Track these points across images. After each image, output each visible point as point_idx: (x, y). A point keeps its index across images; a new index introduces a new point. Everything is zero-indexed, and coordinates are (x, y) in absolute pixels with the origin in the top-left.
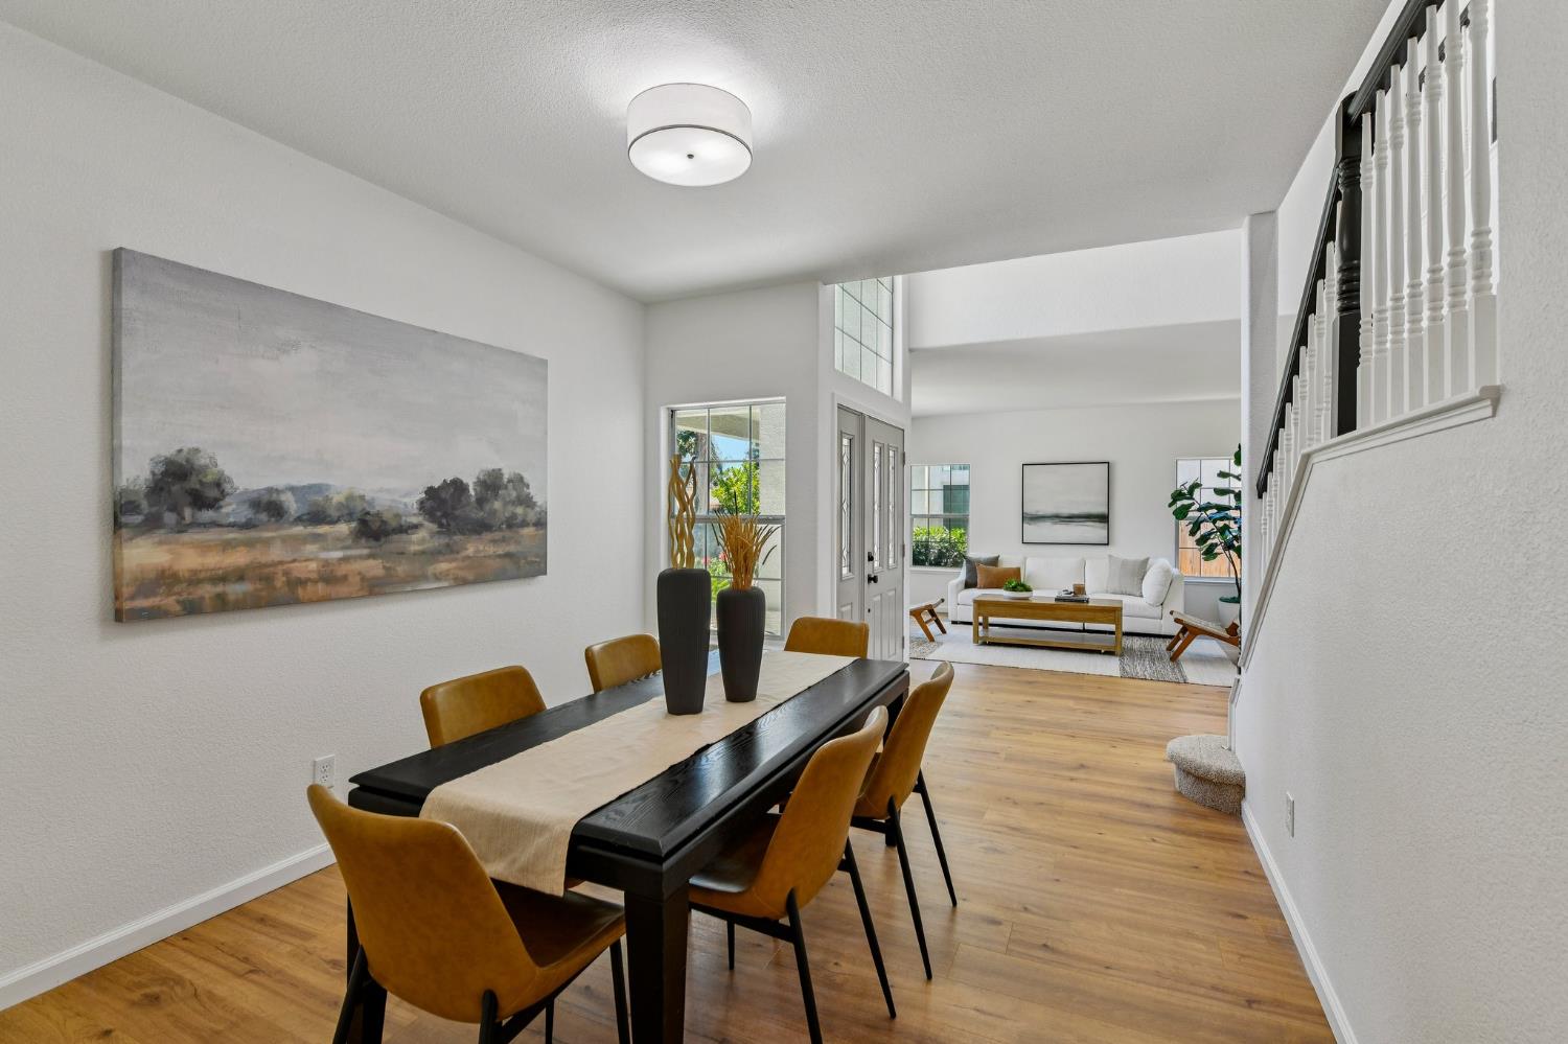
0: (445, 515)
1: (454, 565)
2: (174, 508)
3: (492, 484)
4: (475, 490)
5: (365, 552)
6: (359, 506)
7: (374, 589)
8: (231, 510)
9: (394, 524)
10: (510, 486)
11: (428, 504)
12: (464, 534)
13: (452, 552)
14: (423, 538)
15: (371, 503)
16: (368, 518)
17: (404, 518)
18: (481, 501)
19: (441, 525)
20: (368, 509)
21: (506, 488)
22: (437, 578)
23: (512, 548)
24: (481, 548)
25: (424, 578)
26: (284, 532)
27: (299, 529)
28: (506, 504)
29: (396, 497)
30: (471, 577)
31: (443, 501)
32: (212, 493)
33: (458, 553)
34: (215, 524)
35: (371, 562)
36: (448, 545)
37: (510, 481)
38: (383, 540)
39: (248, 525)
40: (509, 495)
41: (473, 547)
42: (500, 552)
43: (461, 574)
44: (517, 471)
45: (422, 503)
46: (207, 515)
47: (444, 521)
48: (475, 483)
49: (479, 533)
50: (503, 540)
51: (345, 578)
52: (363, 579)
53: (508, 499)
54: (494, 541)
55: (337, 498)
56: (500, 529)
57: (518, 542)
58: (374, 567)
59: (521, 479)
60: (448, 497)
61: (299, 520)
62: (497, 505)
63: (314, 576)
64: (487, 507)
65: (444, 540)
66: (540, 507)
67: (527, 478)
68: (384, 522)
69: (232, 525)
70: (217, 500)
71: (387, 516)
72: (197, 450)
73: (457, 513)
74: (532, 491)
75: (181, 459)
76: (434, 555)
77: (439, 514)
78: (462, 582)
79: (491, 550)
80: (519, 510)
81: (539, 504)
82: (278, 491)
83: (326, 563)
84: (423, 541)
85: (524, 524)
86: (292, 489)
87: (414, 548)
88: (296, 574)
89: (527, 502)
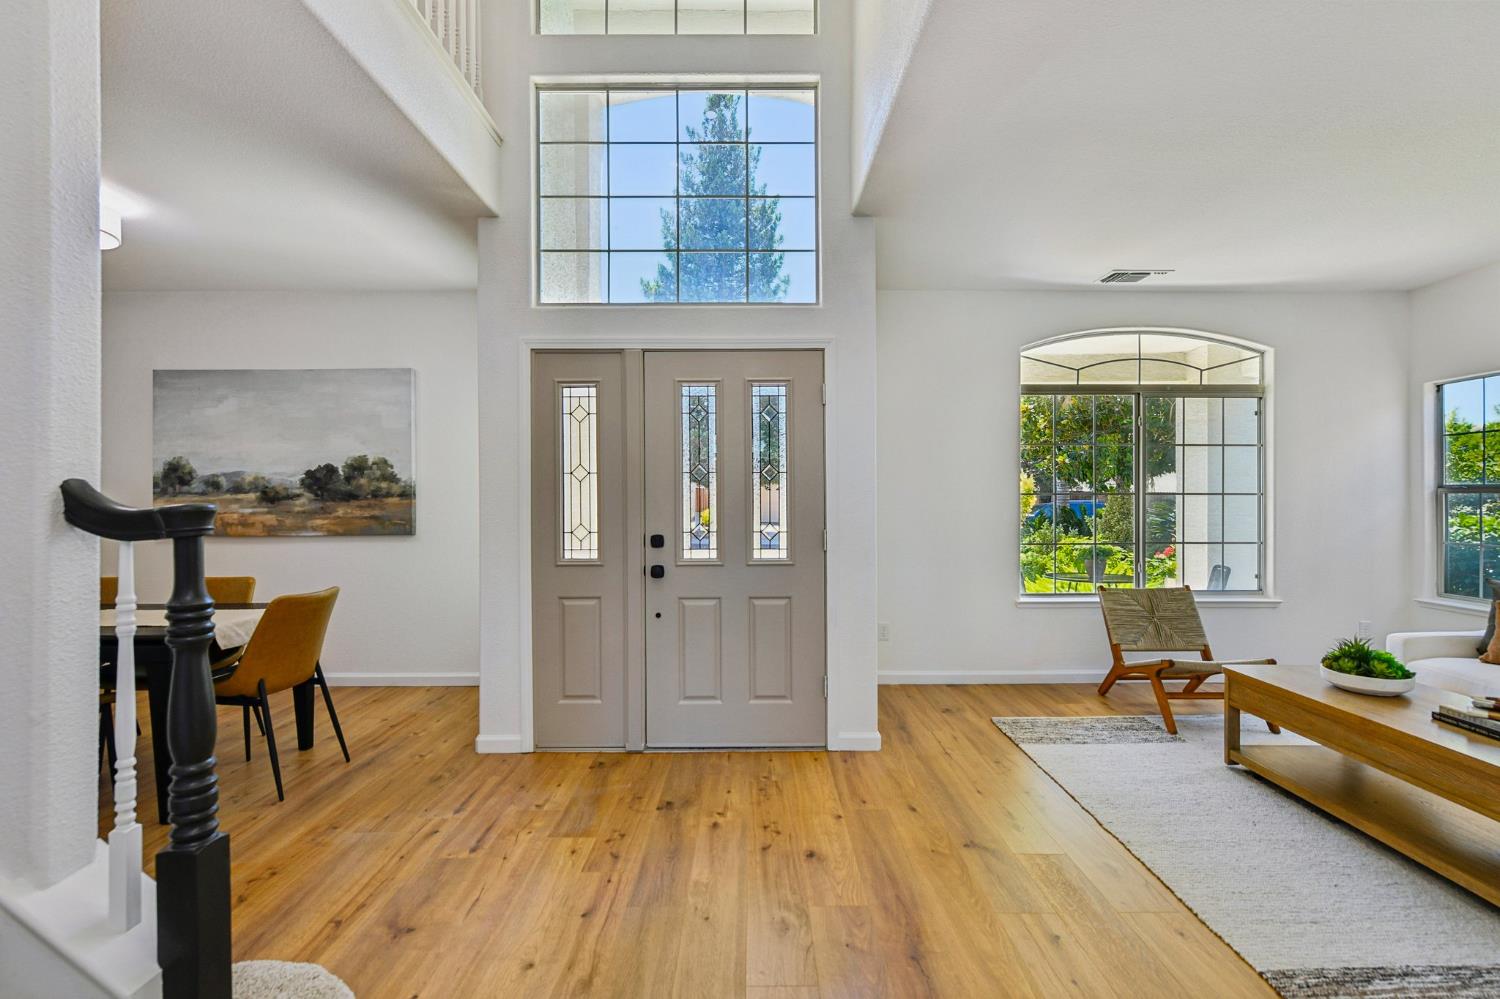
0: (320, 488)
1: (326, 522)
2: (172, 485)
3: (358, 467)
4: (344, 471)
5: (266, 510)
6: (261, 482)
7: (271, 532)
8: (196, 486)
9: (284, 493)
10: (375, 467)
11: (307, 481)
12: (333, 500)
13: (325, 513)
14: (305, 502)
15: (269, 481)
16: (267, 490)
17: (290, 490)
18: (348, 479)
19: (317, 495)
20: (267, 485)
21: (371, 468)
22: (314, 529)
23: (376, 512)
24: (349, 511)
25: (305, 528)
26: (220, 497)
27: (228, 496)
28: (371, 480)
29: (286, 478)
30: (340, 530)
31: (318, 480)
32: (188, 478)
33: (330, 513)
34: (189, 493)
35: (269, 516)
36: (322, 508)
37: (374, 464)
38: (276, 503)
39: (203, 494)
40: (374, 474)
41: (341, 511)
42: (366, 515)
43: (332, 528)
44: (381, 456)
45: (302, 481)
46: (185, 488)
47: (319, 493)
48: (344, 467)
49: (348, 501)
50: (369, 506)
51: (253, 524)
52: (264, 526)
53: (373, 477)
54: (361, 507)
55: (249, 479)
56: (366, 498)
57: (382, 509)
58: (271, 519)
59: (385, 462)
60: (322, 476)
61: (228, 491)
62: (363, 481)
63: (236, 522)
64: (354, 483)
65: (319, 505)
66: (405, 482)
67: (391, 460)
68: (277, 492)
69: (196, 493)
70: (189, 481)
71: (279, 489)
72: (181, 457)
73: (329, 486)
74: (396, 470)
75: (175, 462)
76: (312, 514)
77: (315, 488)
78: (333, 534)
79: (358, 513)
80: (384, 485)
81: (403, 479)
82: (217, 476)
83: (243, 515)
84: (303, 505)
85: (389, 495)
86: (224, 475)
87: (297, 509)
88: (226, 520)
89: (392, 478)
